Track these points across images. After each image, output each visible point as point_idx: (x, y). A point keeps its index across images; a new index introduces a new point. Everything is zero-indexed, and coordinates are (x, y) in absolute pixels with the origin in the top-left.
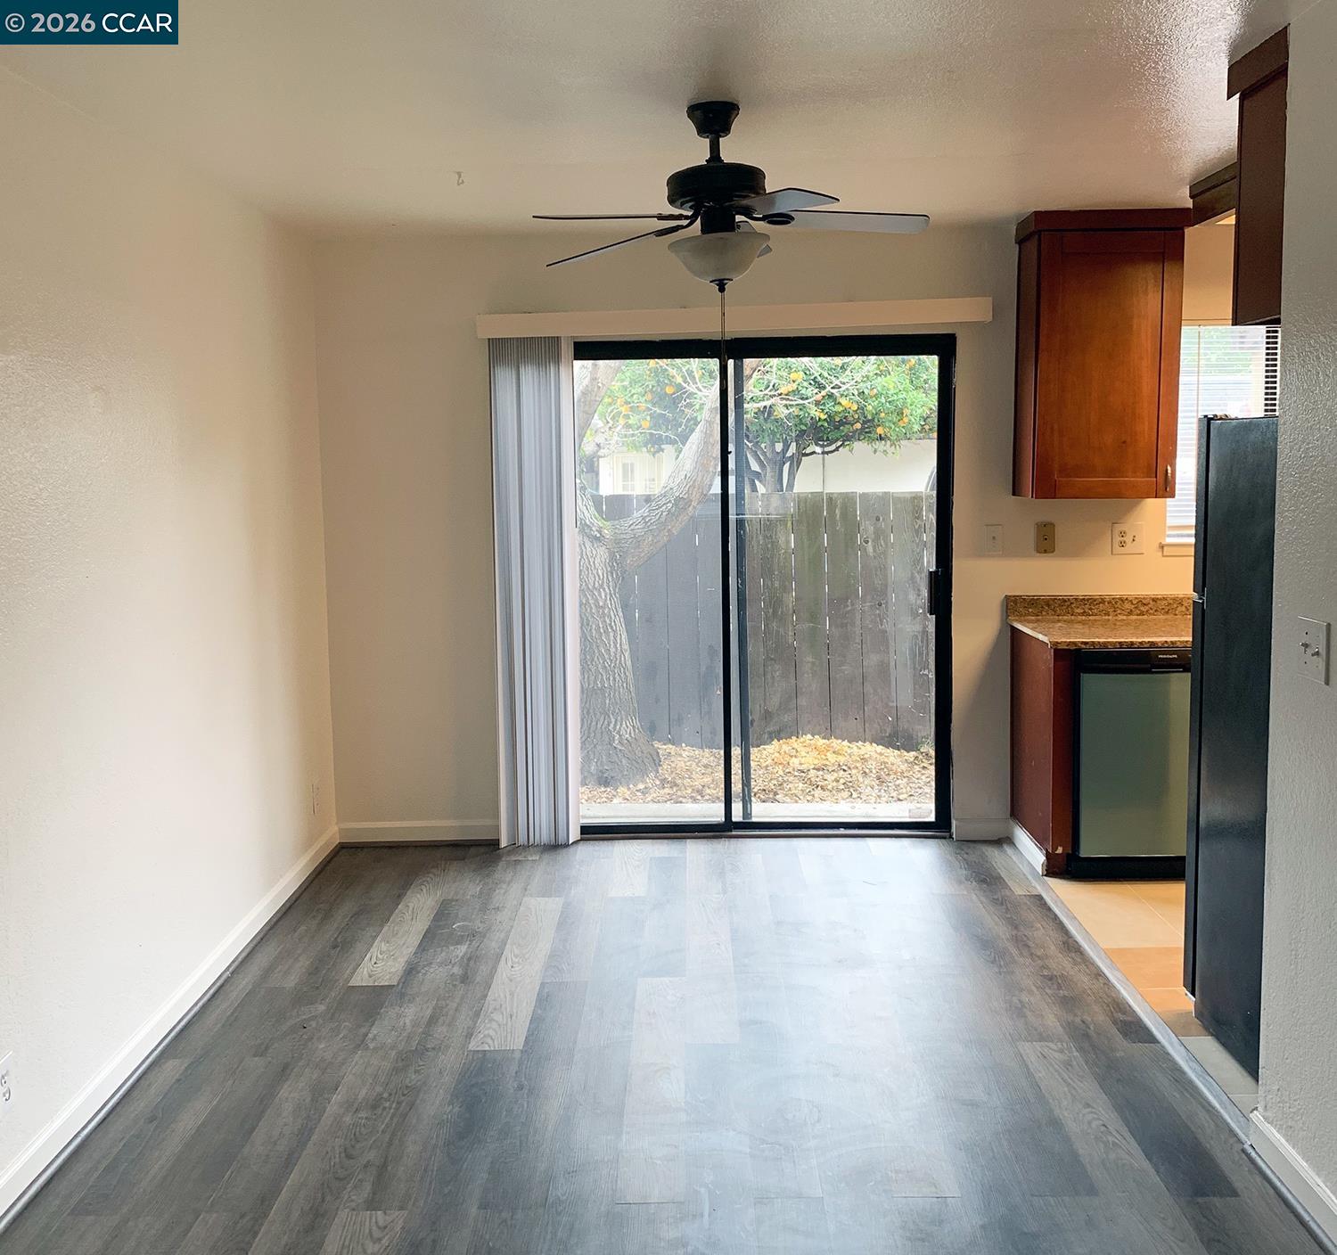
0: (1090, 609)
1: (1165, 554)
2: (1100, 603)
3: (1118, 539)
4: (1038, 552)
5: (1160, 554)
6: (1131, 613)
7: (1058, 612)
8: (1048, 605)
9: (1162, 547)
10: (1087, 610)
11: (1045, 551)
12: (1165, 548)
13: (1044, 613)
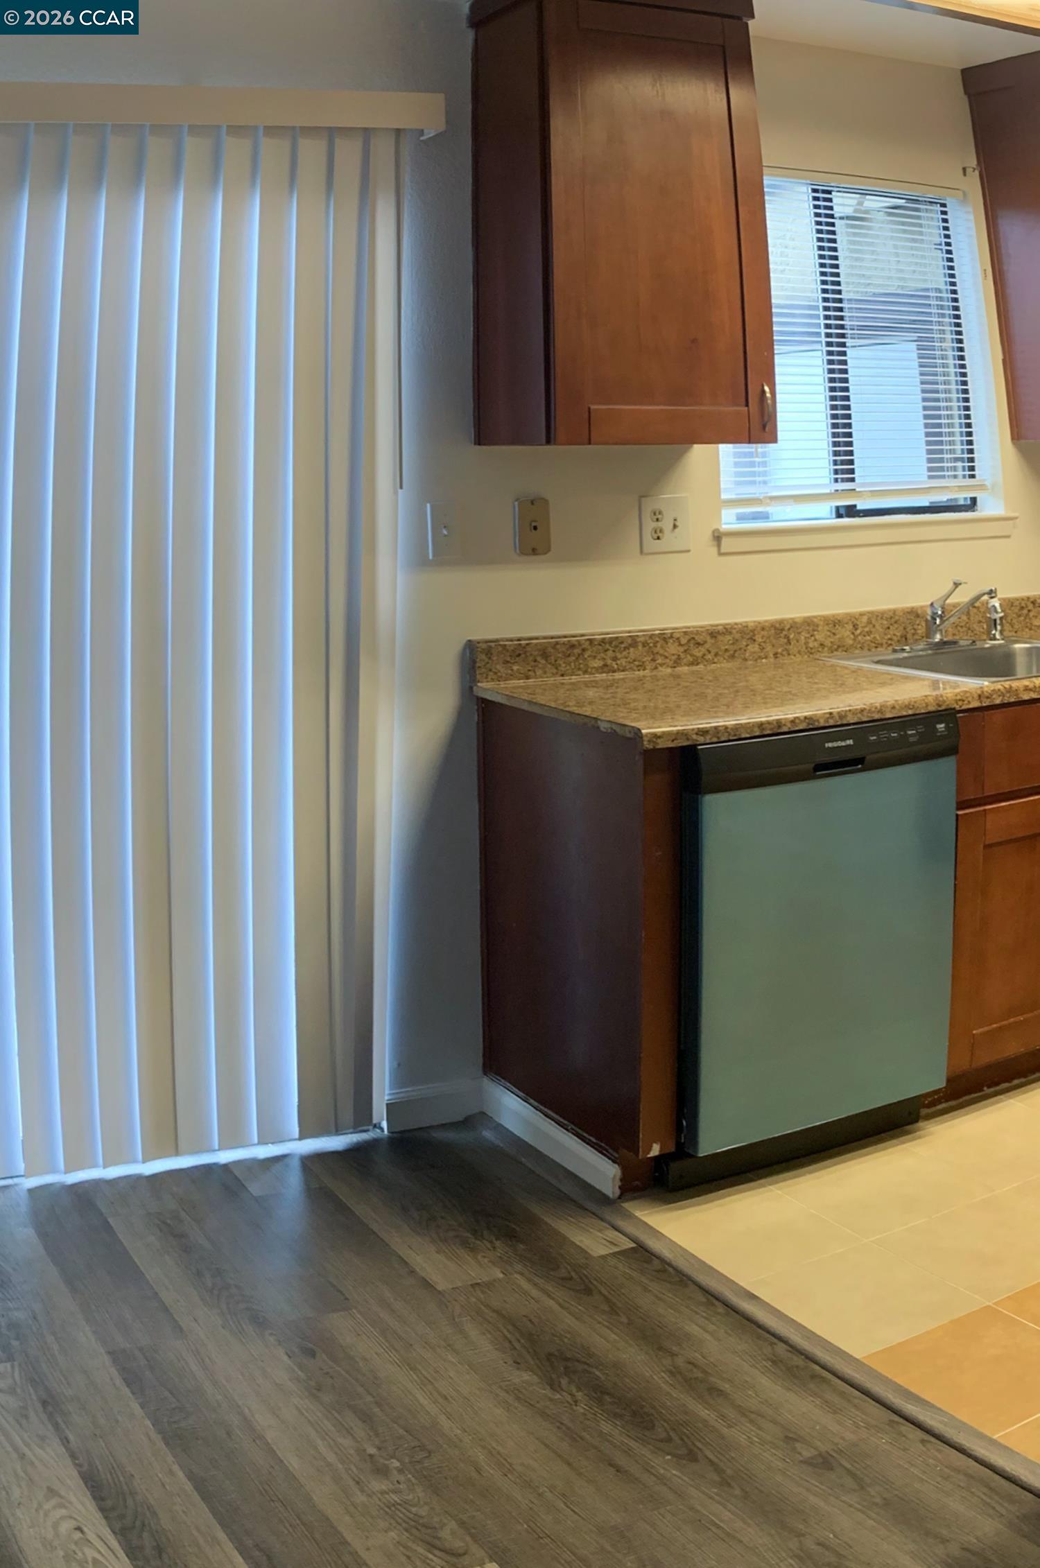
0: (615, 659)
1: (723, 551)
2: (631, 645)
3: (649, 525)
4: (523, 552)
5: (714, 550)
6: (677, 662)
7: (563, 668)
8: (545, 655)
9: (718, 537)
10: (609, 662)
11: (534, 552)
12: (724, 541)
13: (539, 672)
